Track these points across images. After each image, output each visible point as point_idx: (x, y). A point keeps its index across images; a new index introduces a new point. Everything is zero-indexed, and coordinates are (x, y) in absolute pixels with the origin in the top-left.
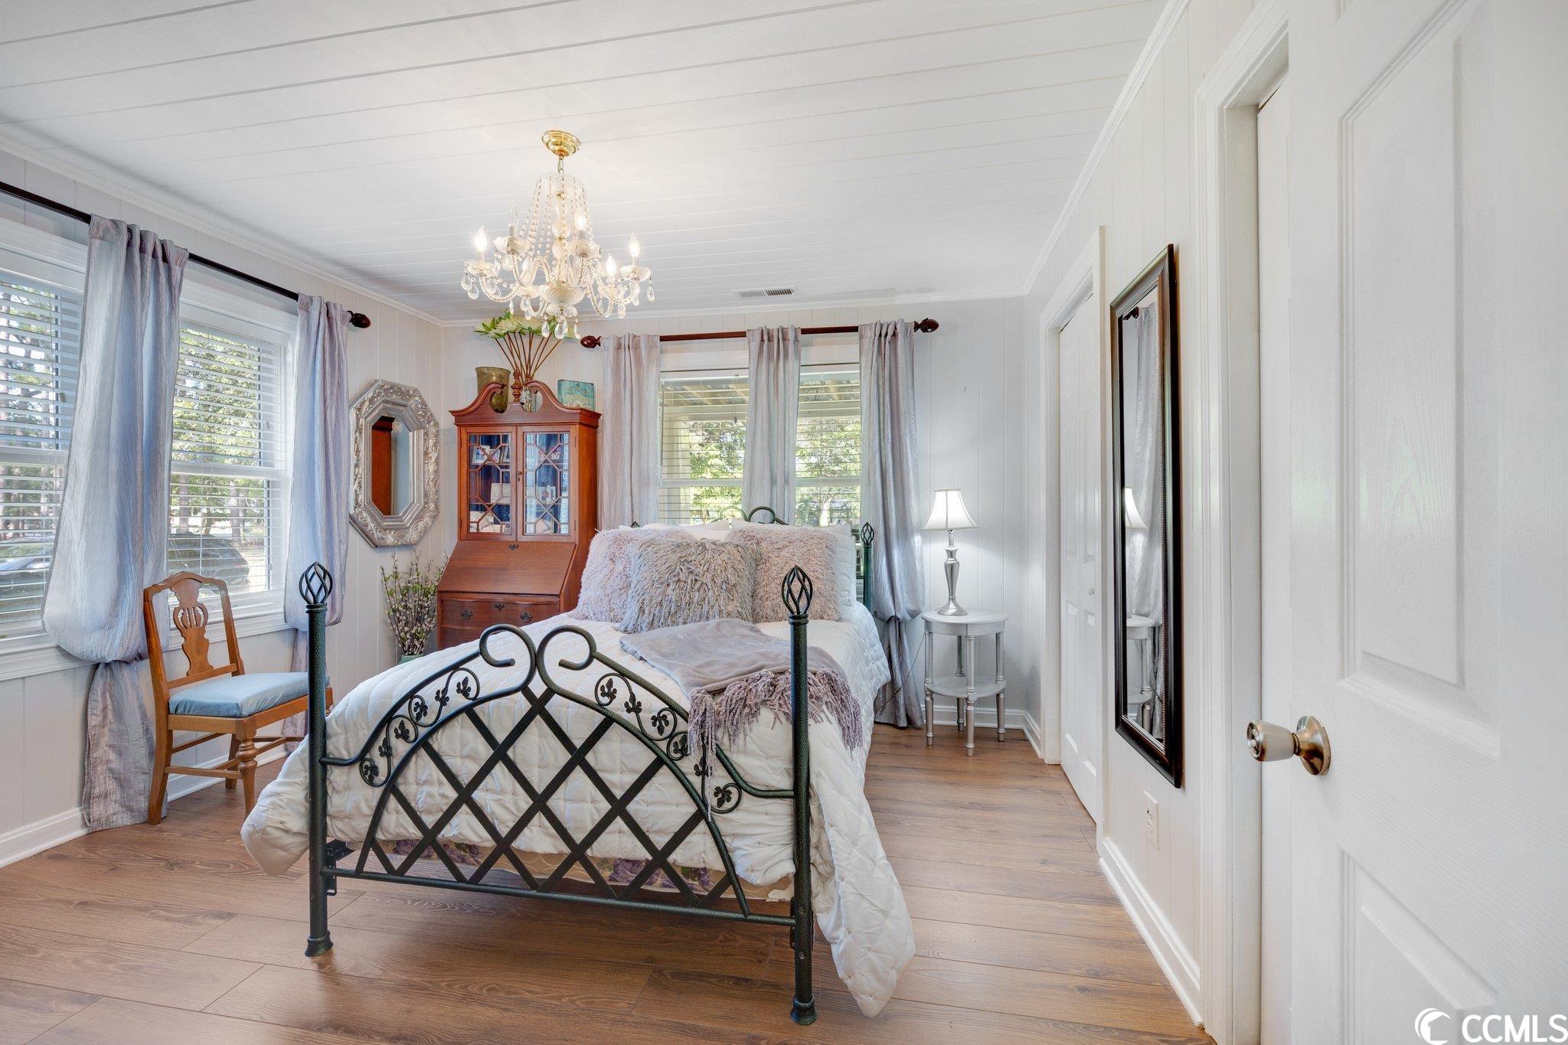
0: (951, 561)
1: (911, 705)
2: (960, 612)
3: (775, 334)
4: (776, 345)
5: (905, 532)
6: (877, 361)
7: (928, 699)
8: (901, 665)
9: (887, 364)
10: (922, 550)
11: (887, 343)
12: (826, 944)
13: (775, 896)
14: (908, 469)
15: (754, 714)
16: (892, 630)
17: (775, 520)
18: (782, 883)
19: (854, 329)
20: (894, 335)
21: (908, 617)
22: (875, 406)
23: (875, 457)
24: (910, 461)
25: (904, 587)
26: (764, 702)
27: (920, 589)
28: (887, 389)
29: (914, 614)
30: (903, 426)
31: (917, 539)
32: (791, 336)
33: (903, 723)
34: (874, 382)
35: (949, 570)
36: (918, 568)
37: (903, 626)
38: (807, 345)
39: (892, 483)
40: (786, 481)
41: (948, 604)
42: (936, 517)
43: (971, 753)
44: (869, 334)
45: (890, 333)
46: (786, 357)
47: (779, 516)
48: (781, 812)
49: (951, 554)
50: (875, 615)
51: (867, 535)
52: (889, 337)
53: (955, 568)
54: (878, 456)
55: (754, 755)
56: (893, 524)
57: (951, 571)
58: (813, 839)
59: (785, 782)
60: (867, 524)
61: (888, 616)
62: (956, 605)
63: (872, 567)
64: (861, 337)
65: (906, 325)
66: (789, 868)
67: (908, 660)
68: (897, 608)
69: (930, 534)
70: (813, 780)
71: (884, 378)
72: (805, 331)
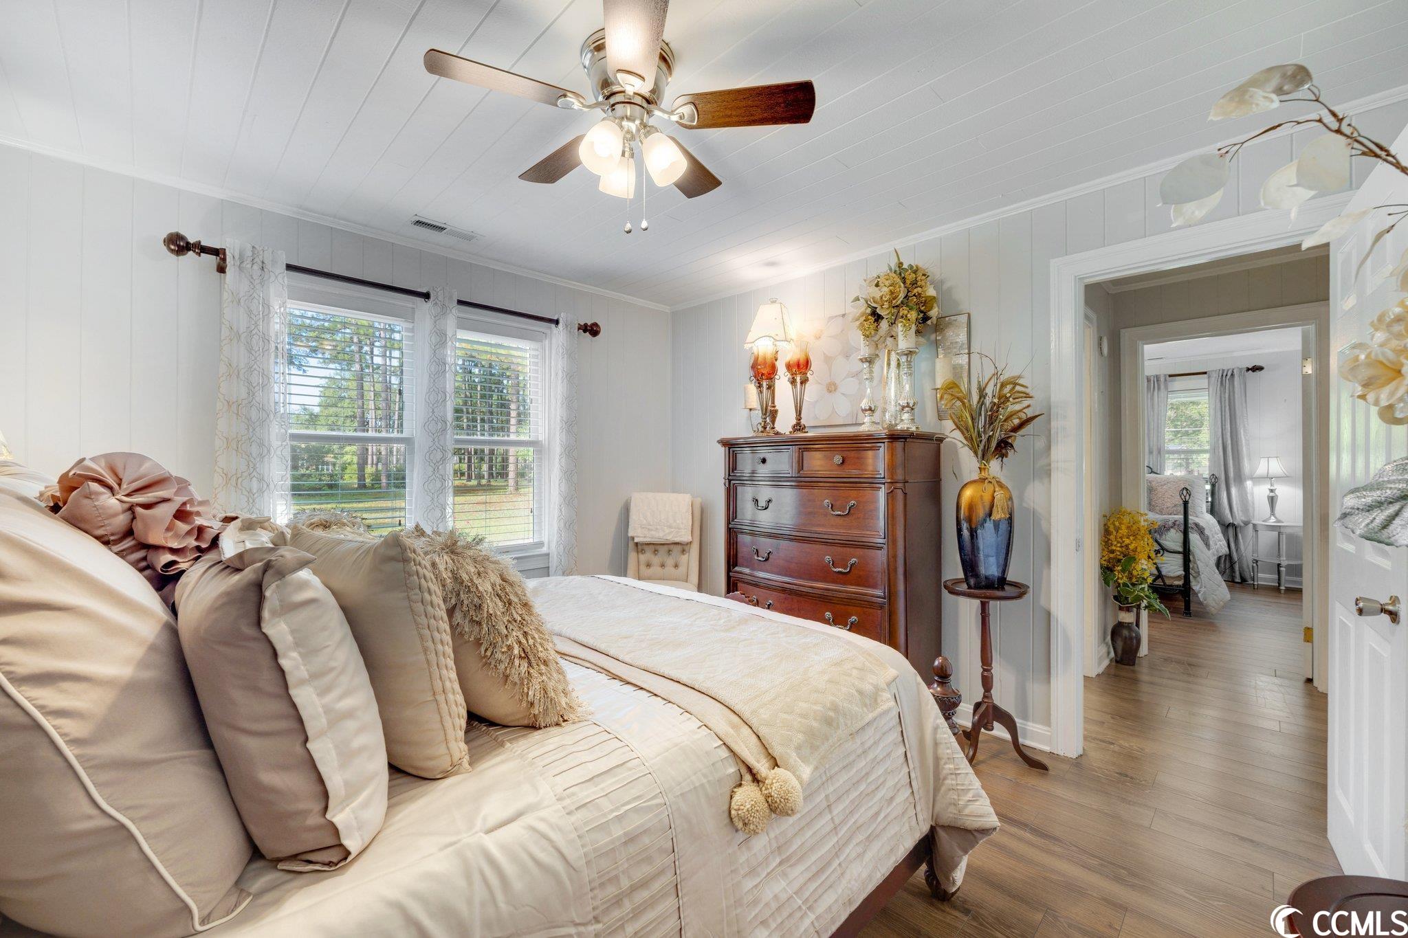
0: (1272, 494)
1: (1243, 571)
2: (1279, 521)
3: (1152, 379)
4: (1152, 385)
5: (1240, 479)
6: (1220, 390)
7: (1255, 565)
8: (1237, 550)
9: (1227, 391)
10: (1252, 488)
11: (1227, 381)
12: (1196, 594)
13: (1177, 583)
14: (1242, 445)
15: (1169, 530)
16: (1231, 532)
17: (1152, 472)
18: (1178, 578)
19: (1205, 373)
20: (1232, 375)
21: (1242, 525)
22: (1219, 413)
23: (1218, 440)
24: (1244, 441)
25: (1239, 508)
26: (1172, 527)
27: (1251, 509)
28: (1227, 404)
29: (1246, 523)
30: (1238, 421)
31: (1249, 484)
32: (1162, 379)
33: (1238, 580)
34: (1218, 401)
35: (1270, 500)
36: (1250, 498)
37: (1238, 529)
38: (1171, 381)
39: (1230, 451)
40: (1159, 452)
41: (1270, 517)
42: (1261, 470)
43: (1283, 592)
44: (1215, 375)
45: (1229, 374)
46: (1159, 389)
47: (1155, 470)
48: (1179, 559)
49: (1272, 491)
50: (1219, 522)
51: (1213, 480)
52: (1228, 377)
53: (1275, 500)
54: (1221, 439)
55: (1169, 541)
56: (1231, 474)
57: (1272, 501)
58: (1191, 566)
59: (1181, 549)
60: (1213, 475)
61: (1227, 523)
62: (1276, 518)
63: (1217, 497)
64: (1209, 377)
65: (1241, 370)
66: (1181, 572)
67: (1242, 547)
68: (1234, 517)
69: (1258, 480)
70: (1191, 548)
71: (1225, 398)
72: (1170, 376)
